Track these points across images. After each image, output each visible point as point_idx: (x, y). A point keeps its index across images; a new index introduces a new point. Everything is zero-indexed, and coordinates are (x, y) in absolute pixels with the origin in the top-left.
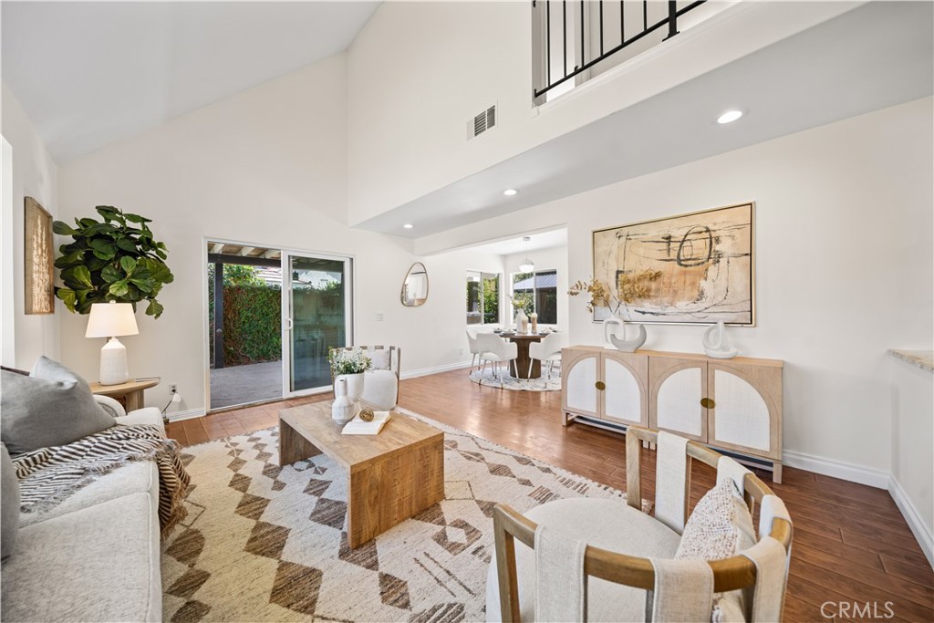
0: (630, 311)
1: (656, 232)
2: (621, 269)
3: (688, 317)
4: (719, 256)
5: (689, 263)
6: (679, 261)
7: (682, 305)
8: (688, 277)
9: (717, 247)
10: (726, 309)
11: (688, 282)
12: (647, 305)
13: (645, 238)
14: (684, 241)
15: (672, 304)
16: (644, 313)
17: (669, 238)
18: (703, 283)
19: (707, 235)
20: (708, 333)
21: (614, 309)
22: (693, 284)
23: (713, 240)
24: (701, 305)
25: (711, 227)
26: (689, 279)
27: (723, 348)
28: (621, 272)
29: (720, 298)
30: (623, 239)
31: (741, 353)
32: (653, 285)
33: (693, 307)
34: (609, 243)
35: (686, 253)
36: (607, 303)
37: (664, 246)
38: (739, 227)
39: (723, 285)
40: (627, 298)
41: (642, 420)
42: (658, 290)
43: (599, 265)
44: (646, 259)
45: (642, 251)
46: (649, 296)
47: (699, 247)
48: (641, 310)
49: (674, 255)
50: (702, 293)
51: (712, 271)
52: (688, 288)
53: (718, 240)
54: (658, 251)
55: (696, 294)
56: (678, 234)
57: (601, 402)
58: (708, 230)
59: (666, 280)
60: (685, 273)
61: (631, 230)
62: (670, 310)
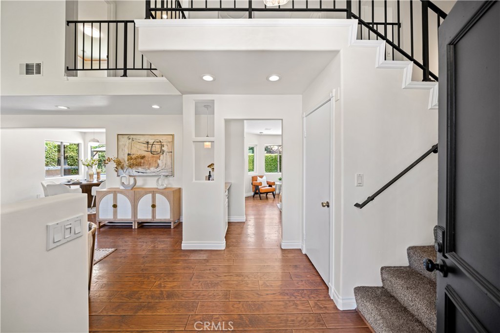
0: (133, 172)
1: (143, 139)
2: (130, 153)
3: (154, 174)
4: (164, 152)
5: (155, 153)
6: (151, 152)
7: (152, 169)
8: (154, 158)
9: (163, 148)
10: (166, 171)
11: (154, 160)
12: (140, 169)
13: (139, 141)
14: (153, 144)
15: (149, 169)
16: (139, 172)
17: (148, 142)
18: (159, 162)
19: (160, 143)
20: (158, 180)
21: (125, 171)
22: (156, 161)
23: (162, 146)
24: (158, 169)
25: (161, 141)
26: (154, 159)
27: (162, 185)
28: (130, 154)
29: (164, 167)
30: (131, 140)
31: (169, 186)
32: (142, 161)
33: (156, 170)
34: (124, 141)
35: (153, 149)
36: (122, 168)
37: (146, 145)
38: (169, 142)
39: (165, 162)
40: (130, 166)
41: (132, 217)
42: (144, 163)
43: (120, 150)
44: (139, 150)
45: (138, 146)
46: (141, 165)
47: (157, 148)
48: (138, 171)
49: (149, 150)
50: (158, 165)
51: (161, 157)
52: (154, 163)
53: (163, 146)
54: (143, 147)
55: (157, 165)
56: (151, 141)
57: (115, 213)
58: (160, 142)
59: (147, 159)
60: (153, 157)
61: (134, 137)
62: (148, 171)
